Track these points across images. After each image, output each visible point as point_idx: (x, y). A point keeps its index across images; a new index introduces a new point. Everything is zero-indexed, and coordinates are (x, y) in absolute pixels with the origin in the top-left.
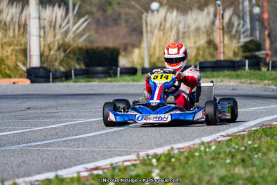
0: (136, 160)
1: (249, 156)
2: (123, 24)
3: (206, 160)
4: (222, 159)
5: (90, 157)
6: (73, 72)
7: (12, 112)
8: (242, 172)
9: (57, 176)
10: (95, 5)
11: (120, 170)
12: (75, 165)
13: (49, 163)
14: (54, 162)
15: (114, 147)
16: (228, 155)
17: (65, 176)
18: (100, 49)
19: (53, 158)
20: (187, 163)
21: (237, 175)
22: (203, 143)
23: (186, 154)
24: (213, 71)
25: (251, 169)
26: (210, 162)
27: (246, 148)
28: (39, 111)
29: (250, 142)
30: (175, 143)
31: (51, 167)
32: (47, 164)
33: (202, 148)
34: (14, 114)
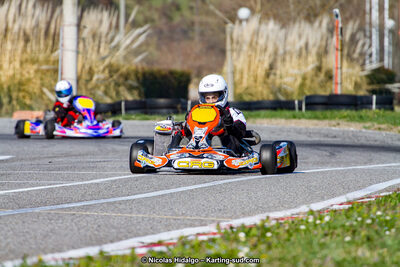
0: (215, 234)
1: (377, 232)
2: (197, 38)
3: (316, 236)
4: (338, 235)
5: (149, 227)
6: (123, 104)
7: (35, 159)
8: (368, 254)
9: (101, 253)
10: (157, 10)
11: (193, 247)
12: (127, 238)
13: (89, 233)
14: (96, 232)
15: (183, 214)
16: (348, 231)
17: (112, 253)
18: (163, 73)
19: (95, 226)
20: (289, 240)
21: (360, 259)
22: (311, 212)
23: (287, 228)
24: (327, 109)
25: (381, 251)
26: (323, 240)
27: (373, 220)
28: (73, 160)
29: (379, 213)
30: (270, 211)
31: (91, 239)
32: (85, 235)
33: (311, 219)
34: (37, 161)
